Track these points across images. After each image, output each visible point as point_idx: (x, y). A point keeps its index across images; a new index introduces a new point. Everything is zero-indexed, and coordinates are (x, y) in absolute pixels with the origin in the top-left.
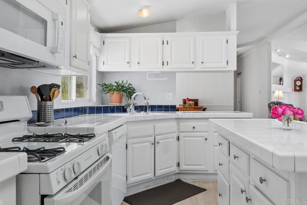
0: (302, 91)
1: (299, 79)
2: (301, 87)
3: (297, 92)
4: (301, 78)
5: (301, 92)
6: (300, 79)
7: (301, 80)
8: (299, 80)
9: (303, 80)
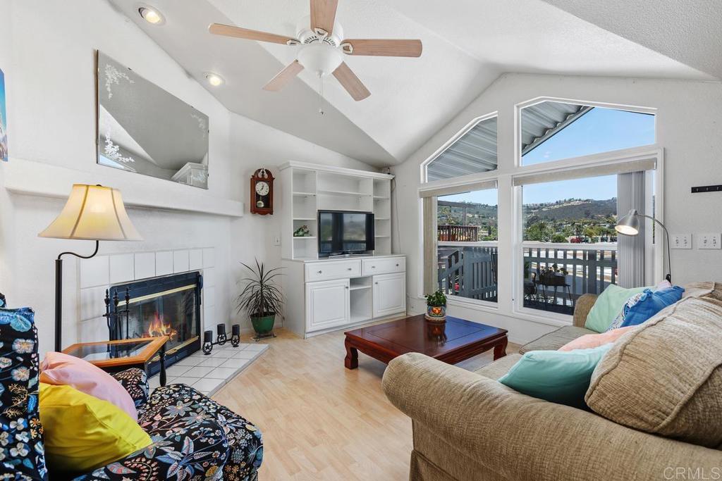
0: (271, 213)
1: (263, 175)
2: (268, 199)
3: (259, 218)
4: (268, 172)
5: (269, 215)
6: (266, 176)
7: (270, 180)
8: (263, 180)
9: (274, 181)
